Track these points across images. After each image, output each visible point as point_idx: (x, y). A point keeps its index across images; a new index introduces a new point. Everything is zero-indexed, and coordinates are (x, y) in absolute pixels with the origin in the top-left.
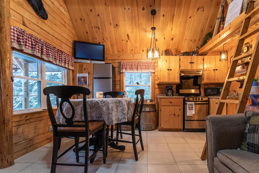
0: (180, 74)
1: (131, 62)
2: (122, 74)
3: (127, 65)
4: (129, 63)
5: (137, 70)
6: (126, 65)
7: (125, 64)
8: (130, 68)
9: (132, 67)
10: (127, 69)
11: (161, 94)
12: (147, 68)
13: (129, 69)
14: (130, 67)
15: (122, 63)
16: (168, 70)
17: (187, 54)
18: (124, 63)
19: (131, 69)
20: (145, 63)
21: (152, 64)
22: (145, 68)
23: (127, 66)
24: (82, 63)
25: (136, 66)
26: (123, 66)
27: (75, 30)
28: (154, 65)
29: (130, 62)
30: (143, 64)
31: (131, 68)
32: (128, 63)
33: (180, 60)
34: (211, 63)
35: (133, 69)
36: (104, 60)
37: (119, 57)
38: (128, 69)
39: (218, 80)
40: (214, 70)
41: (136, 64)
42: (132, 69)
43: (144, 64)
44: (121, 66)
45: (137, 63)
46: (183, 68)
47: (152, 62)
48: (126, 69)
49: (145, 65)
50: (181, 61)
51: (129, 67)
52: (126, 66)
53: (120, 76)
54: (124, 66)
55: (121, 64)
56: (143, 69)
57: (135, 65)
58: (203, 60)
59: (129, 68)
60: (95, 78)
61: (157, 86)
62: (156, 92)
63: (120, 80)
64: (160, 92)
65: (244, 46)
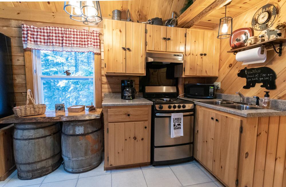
0: (146, 59)
1: (48, 28)
2: (27, 53)
3: (39, 33)
4: (42, 31)
5: (62, 46)
6: (36, 33)
7: (34, 31)
8: (46, 41)
9: (50, 39)
10: (39, 43)
11: (112, 94)
12: (85, 45)
13: (43, 44)
14: (46, 38)
15: (26, 29)
16: (124, 49)
17: (158, 21)
18: (30, 29)
19: (49, 44)
20: (78, 33)
21: (94, 36)
22: (80, 44)
23: (37, 35)
25: (59, 36)
26: (27, 34)
28: (98, 38)
29: (45, 28)
30: (74, 35)
31: (49, 41)
32: (40, 29)
33: (146, 32)
34: (197, 42)
35: (52, 42)
37: (18, 13)
38: (41, 42)
39: (206, 72)
40: (201, 55)
41: (59, 33)
42: (50, 42)
43: (77, 35)
44: (24, 34)
45: (61, 31)
46: (151, 47)
47: (93, 33)
48: (37, 41)
49: (79, 37)
50: (148, 35)
51: (44, 39)
52: (35, 37)
53: (24, 56)
54: (29, 35)
55: (24, 30)
56: (75, 45)
57: (57, 35)
58: (186, 36)
59: (43, 41)
61: (104, 79)
62: (102, 91)
63: (25, 65)
64: (111, 91)
65: (261, 11)
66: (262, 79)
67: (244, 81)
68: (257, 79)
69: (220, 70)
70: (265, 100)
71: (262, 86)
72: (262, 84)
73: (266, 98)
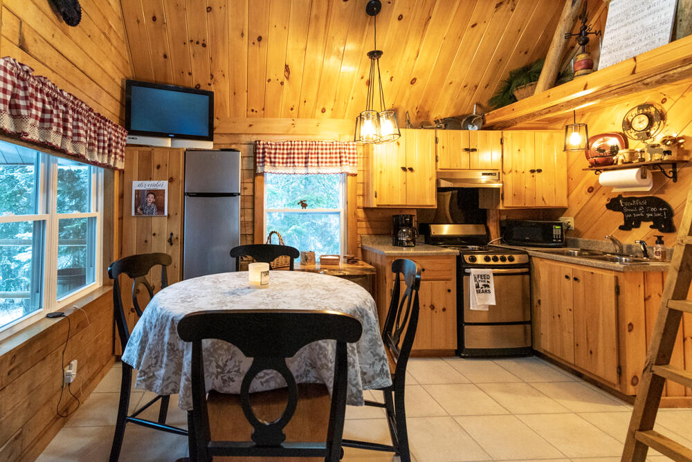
0: (438, 183)
1: (289, 143)
2: (258, 178)
3: (278, 151)
4: (282, 147)
5: (306, 166)
6: (273, 151)
7: (272, 149)
8: (285, 160)
9: (290, 158)
10: (277, 165)
11: (374, 238)
12: (336, 162)
13: (281, 165)
14: (285, 156)
15: (262, 146)
16: (404, 169)
17: (455, 122)
18: (266, 146)
19: (289, 165)
20: (328, 147)
21: (349, 149)
22: (330, 162)
23: (275, 153)
24: (149, 149)
25: (302, 153)
26: (264, 153)
27: (130, 49)
28: (355, 151)
29: (286, 143)
30: (322, 149)
31: (289, 160)
32: (280, 145)
33: (436, 143)
34: (522, 151)
35: (294, 162)
36: (210, 138)
37: (251, 126)
38: (279, 163)
39: (543, 200)
40: (532, 171)
41: (302, 149)
42: (290, 163)
43: (326, 149)
44: (259, 153)
45: (306, 145)
46: (443, 164)
47: (349, 145)
48: (275, 162)
49: (328, 151)
50: (439, 145)
51: (283, 158)
52: (272, 156)
53: (254, 183)
54: (266, 154)
55: (259, 149)
56: (324, 164)
57: (300, 151)
58: (502, 143)
59: (281, 161)
60: (190, 195)
61: (361, 214)
62: (358, 232)
63: (253, 196)
64: (371, 233)
65: (635, 111)
66: (651, 215)
67: (618, 218)
68: (642, 215)
69: (570, 197)
70: (656, 249)
71: (651, 227)
72: (651, 223)
73: (659, 245)
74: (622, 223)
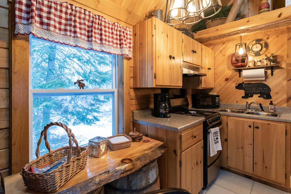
8: (63, 27)
9: (70, 25)
10: (52, 28)
13: (57, 31)
14: (63, 21)
16: (170, 57)
29: (65, 4)
38: (55, 27)
40: (208, 69)
48: (48, 25)
50: (184, 44)
57: (82, 21)
58: (202, 51)
59: (57, 25)
65: (254, 42)
66: (259, 91)
67: (242, 93)
68: (254, 91)
69: (215, 82)
70: (271, 107)
71: (259, 97)
72: (259, 95)
74: (244, 95)
